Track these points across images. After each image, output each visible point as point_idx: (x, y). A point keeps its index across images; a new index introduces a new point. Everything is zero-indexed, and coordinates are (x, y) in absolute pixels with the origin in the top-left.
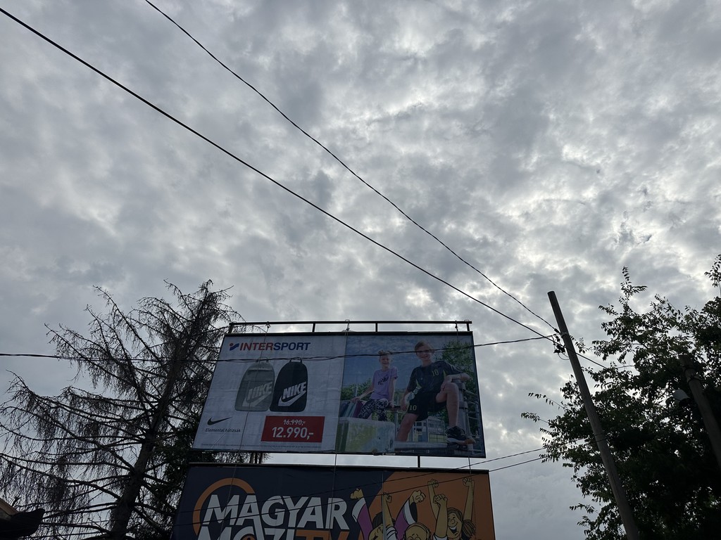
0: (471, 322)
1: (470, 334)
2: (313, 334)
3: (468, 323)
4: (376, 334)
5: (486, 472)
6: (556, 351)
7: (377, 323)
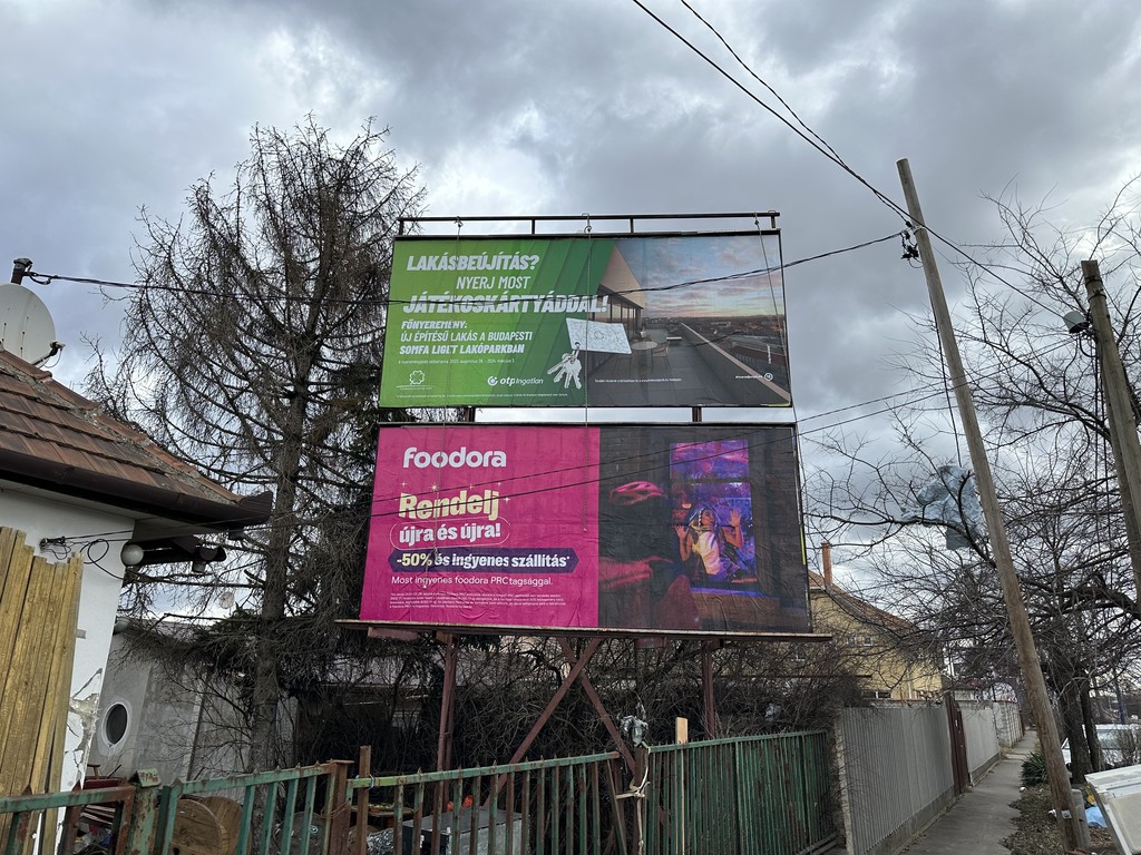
0: (778, 215)
1: (776, 233)
3: (773, 215)
4: (632, 236)
6: (905, 256)
7: (632, 218)
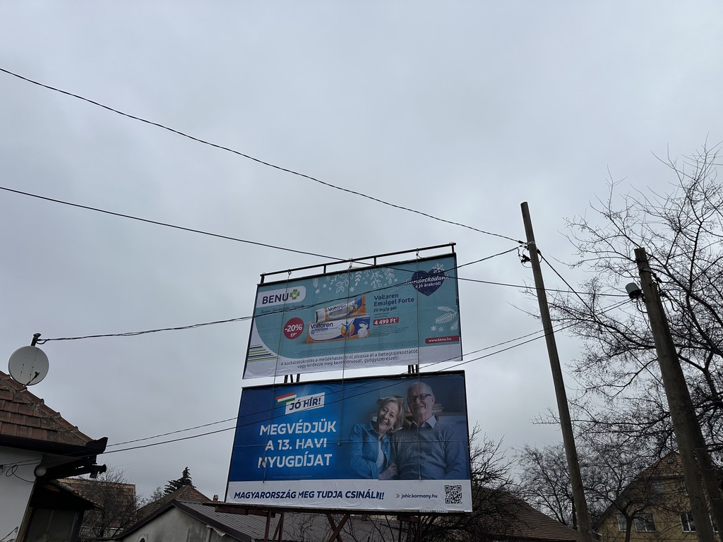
0: (455, 244)
1: (453, 255)
2: (325, 275)
3: (453, 245)
4: (375, 267)
5: (462, 373)
6: (522, 261)
7: (375, 257)
